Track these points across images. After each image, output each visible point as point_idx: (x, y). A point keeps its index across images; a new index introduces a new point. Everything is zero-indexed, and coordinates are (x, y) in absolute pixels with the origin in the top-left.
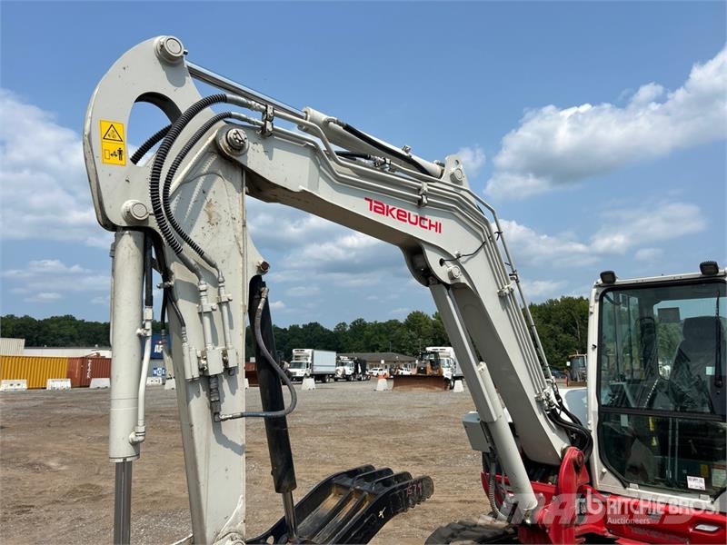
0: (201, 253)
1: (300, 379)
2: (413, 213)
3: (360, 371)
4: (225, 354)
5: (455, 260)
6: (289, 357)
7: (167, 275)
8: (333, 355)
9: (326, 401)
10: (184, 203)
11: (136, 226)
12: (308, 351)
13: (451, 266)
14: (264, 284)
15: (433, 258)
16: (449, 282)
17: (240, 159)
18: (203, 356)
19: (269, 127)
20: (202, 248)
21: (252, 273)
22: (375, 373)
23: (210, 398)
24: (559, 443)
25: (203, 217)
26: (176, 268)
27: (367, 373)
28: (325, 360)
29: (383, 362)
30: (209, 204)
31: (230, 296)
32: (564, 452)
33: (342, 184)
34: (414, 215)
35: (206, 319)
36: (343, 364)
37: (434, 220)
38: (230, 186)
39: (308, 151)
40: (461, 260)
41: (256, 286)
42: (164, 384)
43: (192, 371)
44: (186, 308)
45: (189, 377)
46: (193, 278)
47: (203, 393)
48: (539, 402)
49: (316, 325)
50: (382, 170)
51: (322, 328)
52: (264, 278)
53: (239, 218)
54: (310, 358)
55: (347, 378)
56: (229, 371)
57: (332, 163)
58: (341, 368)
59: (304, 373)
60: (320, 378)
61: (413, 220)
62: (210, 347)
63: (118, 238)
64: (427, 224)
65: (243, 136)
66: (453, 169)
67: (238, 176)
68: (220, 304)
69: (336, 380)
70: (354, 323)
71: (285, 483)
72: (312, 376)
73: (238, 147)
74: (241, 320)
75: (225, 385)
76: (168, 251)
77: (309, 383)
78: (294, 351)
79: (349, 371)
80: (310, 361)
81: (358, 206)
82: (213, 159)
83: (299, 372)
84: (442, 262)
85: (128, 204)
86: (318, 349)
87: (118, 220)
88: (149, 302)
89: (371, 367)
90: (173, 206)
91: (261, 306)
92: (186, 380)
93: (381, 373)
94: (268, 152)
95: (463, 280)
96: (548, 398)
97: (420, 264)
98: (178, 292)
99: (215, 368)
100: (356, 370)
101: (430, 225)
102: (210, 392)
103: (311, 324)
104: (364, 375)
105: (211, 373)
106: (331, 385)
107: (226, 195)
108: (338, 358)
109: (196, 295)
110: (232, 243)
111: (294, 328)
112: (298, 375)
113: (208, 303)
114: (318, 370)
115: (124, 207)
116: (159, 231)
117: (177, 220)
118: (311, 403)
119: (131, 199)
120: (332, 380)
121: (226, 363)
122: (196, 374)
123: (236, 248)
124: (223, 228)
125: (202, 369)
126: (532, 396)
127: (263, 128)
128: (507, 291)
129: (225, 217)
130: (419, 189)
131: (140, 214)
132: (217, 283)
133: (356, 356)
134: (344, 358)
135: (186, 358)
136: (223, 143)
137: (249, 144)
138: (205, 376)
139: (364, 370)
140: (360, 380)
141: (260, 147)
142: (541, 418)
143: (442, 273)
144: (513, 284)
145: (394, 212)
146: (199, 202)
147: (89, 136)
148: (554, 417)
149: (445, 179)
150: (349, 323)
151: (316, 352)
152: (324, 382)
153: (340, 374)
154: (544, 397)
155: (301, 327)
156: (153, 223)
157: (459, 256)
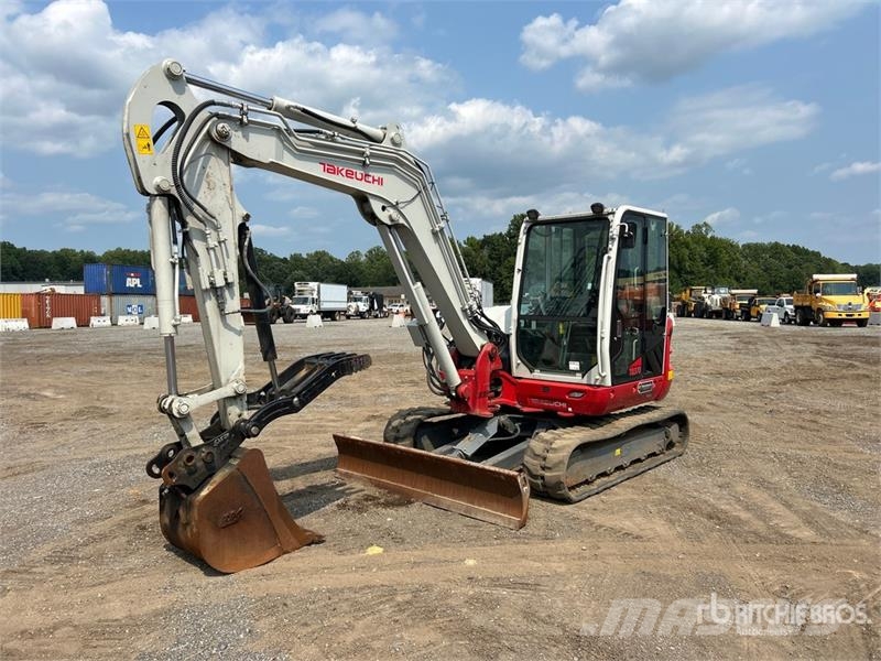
0: (205, 210)
1: (304, 317)
2: (358, 172)
3: (376, 307)
4: (225, 274)
5: (395, 207)
6: (290, 291)
7: (184, 224)
8: (344, 289)
9: (334, 337)
10: (191, 176)
11: (163, 194)
12: (313, 285)
13: (391, 211)
14: (248, 229)
15: (376, 206)
16: (389, 223)
17: (227, 144)
18: (212, 275)
19: (245, 120)
20: (205, 206)
21: (239, 221)
22: (395, 309)
23: (217, 300)
24: (479, 340)
25: (204, 185)
26: (190, 220)
27: (385, 309)
28: (334, 295)
29: (403, 296)
30: (208, 176)
31: (225, 237)
32: (482, 347)
33: (302, 155)
34: (359, 173)
35: (212, 252)
36: (356, 300)
37: (377, 176)
38: (221, 162)
39: (274, 132)
40: (400, 205)
41: (243, 230)
42: (142, 324)
43: (206, 285)
44: (198, 245)
45: (204, 287)
46: (201, 226)
47: (213, 298)
48: (464, 311)
49: (324, 254)
50: (333, 141)
51: (331, 259)
52: (247, 224)
53: (228, 184)
54: (315, 293)
55: (361, 315)
56: (229, 285)
57: (292, 139)
58: (354, 304)
59: (309, 309)
60: (329, 315)
61: (359, 176)
62: (215, 269)
63: (152, 201)
64: (371, 179)
65: (228, 128)
66: (393, 134)
67: (225, 154)
68: (219, 242)
69: (348, 317)
70: (370, 252)
71: (270, 355)
72: (318, 312)
73: (225, 136)
74: (234, 252)
75: (227, 293)
76: (184, 209)
77: (315, 320)
78: (296, 284)
79: (363, 307)
80: (315, 296)
81: (315, 169)
82: (208, 144)
83: (303, 309)
84: (384, 208)
85: (158, 180)
86: (327, 282)
87: (152, 191)
88: (175, 242)
89: (390, 303)
90: (185, 178)
91: (246, 243)
92: (202, 290)
93: (401, 309)
94: (246, 137)
95: (402, 221)
96: (470, 308)
97: (367, 210)
98: (193, 235)
99: (220, 282)
100: (372, 307)
101: (374, 180)
102: (217, 297)
103: (317, 253)
104: (381, 311)
105: (218, 285)
106: (342, 323)
107: (219, 169)
108: (350, 293)
109: (204, 237)
110: (223, 202)
111: (296, 258)
112: (302, 312)
113: (212, 242)
114: (326, 306)
115: (154, 182)
116: (177, 195)
117: (188, 189)
118: (316, 340)
119: (159, 176)
120: (343, 318)
121: (226, 279)
122: (208, 286)
123: (227, 205)
124: (218, 190)
125: (211, 283)
126: (457, 307)
127: (241, 120)
128: (438, 229)
129: (219, 184)
130: (364, 153)
131: (165, 187)
132: (216, 229)
133: (372, 290)
134: (357, 293)
135: (201, 276)
136: (214, 134)
137: (233, 133)
138: (214, 288)
139: (381, 306)
140: (376, 317)
141: (240, 133)
142: (466, 323)
143: (383, 216)
144: (443, 224)
145: (343, 172)
146: (201, 175)
147: (128, 135)
148: (475, 322)
149: (386, 143)
150: (364, 252)
151: (322, 285)
152: (334, 319)
153: (352, 311)
154: (467, 307)
155: (305, 256)
156: (174, 191)
157: (397, 203)
